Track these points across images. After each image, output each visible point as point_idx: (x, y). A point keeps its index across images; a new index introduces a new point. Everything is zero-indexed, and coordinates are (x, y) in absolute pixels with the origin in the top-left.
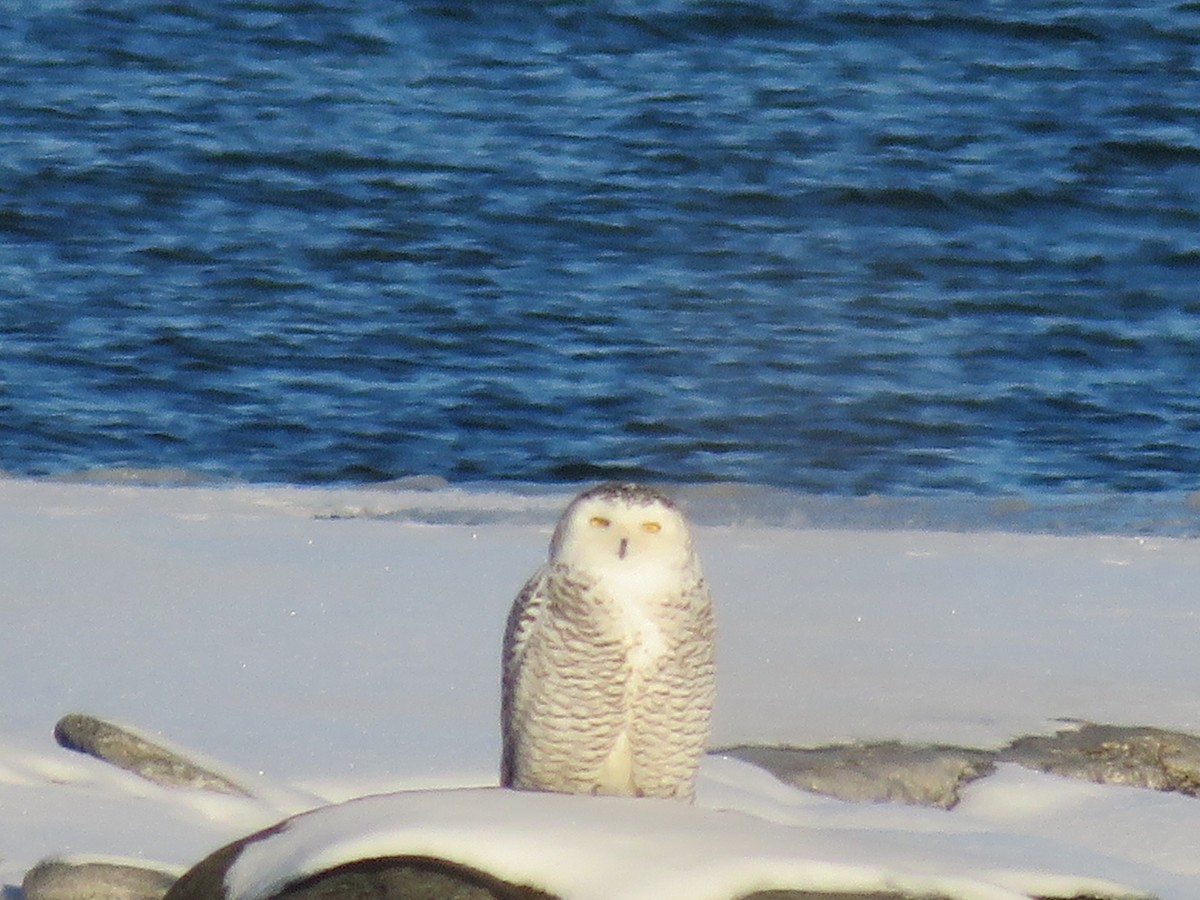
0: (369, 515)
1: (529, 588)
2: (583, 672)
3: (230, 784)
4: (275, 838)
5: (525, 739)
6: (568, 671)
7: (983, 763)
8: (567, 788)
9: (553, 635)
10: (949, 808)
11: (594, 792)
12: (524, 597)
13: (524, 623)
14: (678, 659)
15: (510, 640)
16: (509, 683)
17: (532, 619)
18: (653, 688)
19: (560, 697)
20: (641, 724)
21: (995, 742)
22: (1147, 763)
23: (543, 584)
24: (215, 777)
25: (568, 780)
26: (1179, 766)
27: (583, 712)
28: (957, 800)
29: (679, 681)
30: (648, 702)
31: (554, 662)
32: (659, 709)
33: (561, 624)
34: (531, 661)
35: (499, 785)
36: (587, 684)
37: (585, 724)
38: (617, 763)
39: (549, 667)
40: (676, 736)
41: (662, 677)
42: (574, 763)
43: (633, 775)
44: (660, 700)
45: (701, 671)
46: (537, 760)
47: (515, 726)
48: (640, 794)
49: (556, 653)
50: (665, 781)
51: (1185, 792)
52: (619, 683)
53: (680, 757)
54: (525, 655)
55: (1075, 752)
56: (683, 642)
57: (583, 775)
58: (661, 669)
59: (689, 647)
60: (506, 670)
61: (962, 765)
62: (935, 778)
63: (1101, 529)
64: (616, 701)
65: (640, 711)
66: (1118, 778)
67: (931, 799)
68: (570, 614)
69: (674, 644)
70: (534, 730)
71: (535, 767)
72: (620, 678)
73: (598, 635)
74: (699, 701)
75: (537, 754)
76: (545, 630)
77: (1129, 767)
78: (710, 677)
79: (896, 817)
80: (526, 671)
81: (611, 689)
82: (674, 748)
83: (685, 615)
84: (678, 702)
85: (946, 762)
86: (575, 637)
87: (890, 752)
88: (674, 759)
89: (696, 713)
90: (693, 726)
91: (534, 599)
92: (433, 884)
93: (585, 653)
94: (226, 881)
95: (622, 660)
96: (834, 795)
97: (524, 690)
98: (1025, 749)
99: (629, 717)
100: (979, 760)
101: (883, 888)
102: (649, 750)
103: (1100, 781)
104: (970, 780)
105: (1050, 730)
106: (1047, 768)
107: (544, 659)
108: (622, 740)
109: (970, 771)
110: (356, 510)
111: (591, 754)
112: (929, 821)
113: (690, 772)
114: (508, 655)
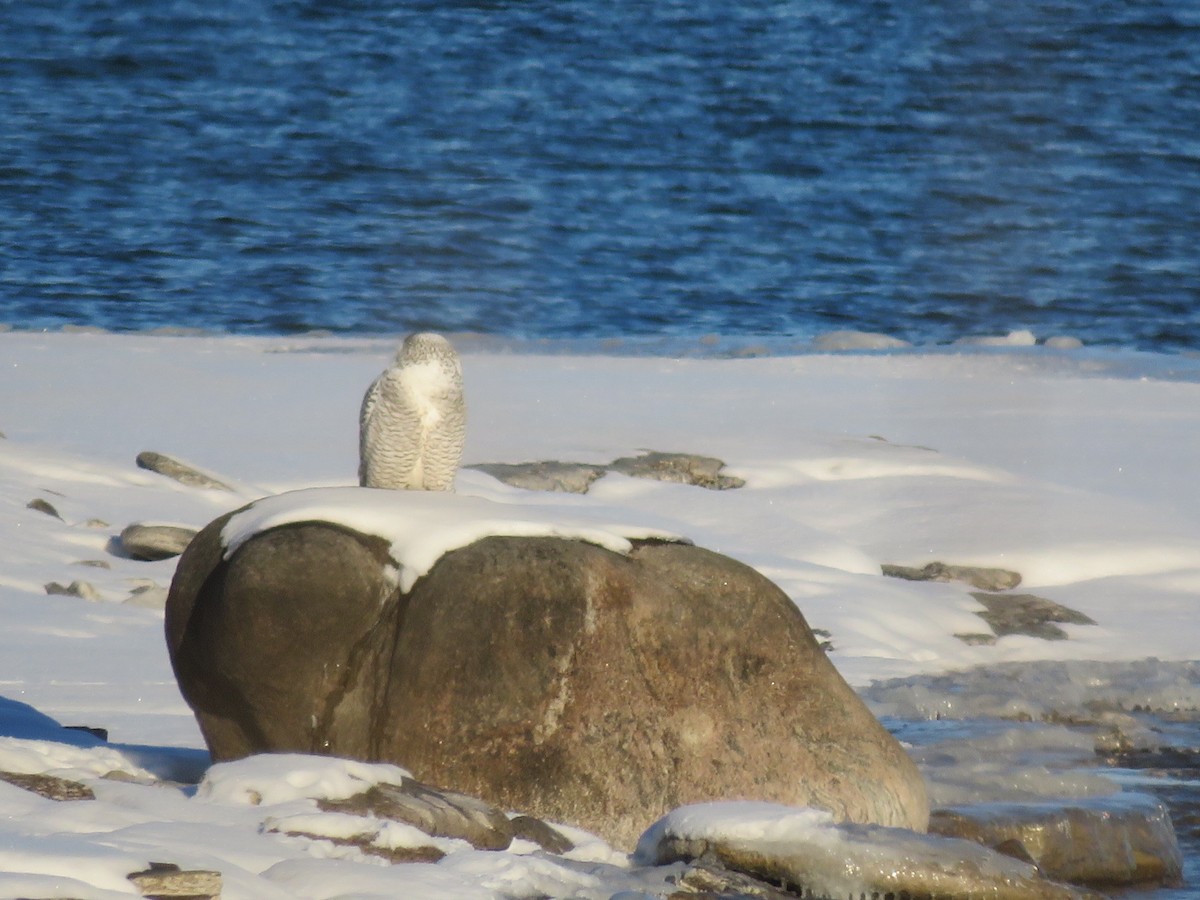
0: (293, 351)
1: (373, 385)
2: (400, 428)
3: (223, 485)
4: (246, 512)
5: (372, 462)
6: (392, 428)
7: (600, 472)
8: (393, 487)
9: (384, 410)
10: (584, 493)
11: (407, 487)
12: (370, 390)
13: (370, 404)
14: (446, 423)
15: (363, 412)
16: (363, 434)
17: (374, 401)
18: (433, 436)
19: (388, 441)
20: (428, 454)
21: (605, 461)
22: (682, 471)
23: (378, 384)
24: (217, 482)
25: (393, 483)
26: (697, 472)
27: (400, 449)
28: (587, 490)
29: (446, 434)
30: (431, 443)
31: (386, 424)
32: (437, 447)
33: (388, 404)
34: (374, 424)
35: (358, 485)
36: (402, 434)
37: (401, 454)
38: (416, 473)
39: (383, 426)
40: (444, 460)
41: (439, 431)
42: (396, 474)
43: (424, 479)
44: (437, 442)
45: (458, 429)
46: (377, 472)
47: (366, 454)
48: (428, 489)
49: (386, 419)
50: (440, 483)
51: (702, 485)
52: (418, 434)
53: (447, 471)
54: (370, 420)
55: (646, 466)
56: (448, 414)
57: (401, 480)
58: (438, 428)
59: (452, 416)
60: (361, 427)
61: (591, 472)
62: (575, 479)
63: (659, 354)
64: (416, 443)
65: (428, 448)
66: (668, 478)
67: (575, 490)
68: (391, 397)
69: (444, 415)
70: (376, 457)
71: (378, 476)
72: (418, 431)
73: (405, 408)
74: (456, 443)
75: (378, 469)
76: (380, 407)
77: (673, 473)
78: (461, 432)
79: (556, 499)
80: (371, 428)
81: (414, 437)
82: (443, 466)
84: (446, 444)
85: (583, 471)
86: (395, 411)
87: (553, 466)
88: (443, 472)
89: (454, 449)
90: (452, 456)
91: (375, 391)
92: (326, 534)
93: (401, 419)
94: (222, 534)
95: (419, 421)
96: (527, 488)
97: (371, 438)
98: (621, 465)
99: (422, 450)
100: (599, 470)
101: (551, 534)
102: (432, 467)
103: (659, 479)
104: (593, 480)
105: (634, 455)
106: (632, 475)
108: (419, 462)
109: (594, 475)
110: (285, 348)
111: (405, 469)
112: (575, 501)
113: (451, 478)
114: (362, 420)
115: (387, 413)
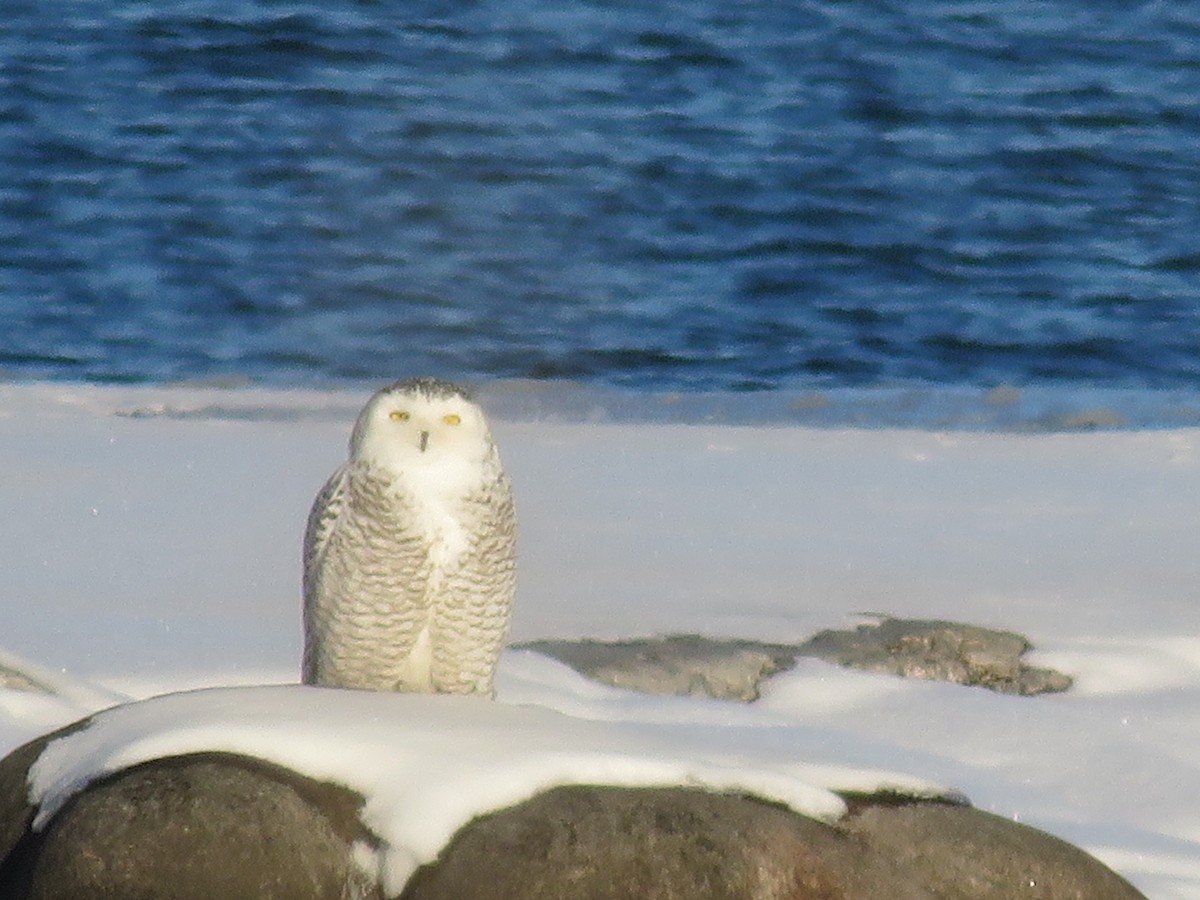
0: (171, 414)
1: (331, 485)
2: (386, 569)
3: (31, 682)
4: (77, 736)
5: (329, 636)
6: (371, 568)
7: (783, 659)
8: (368, 685)
9: (354, 532)
10: (752, 701)
11: (397, 688)
12: (325, 494)
13: (325, 522)
14: (481, 555)
15: (311, 539)
16: (311, 582)
17: (334, 517)
18: (453, 584)
19: (363, 595)
20: (442, 619)
21: (794, 636)
22: (948, 658)
23: (344, 481)
24: (18, 674)
25: (370, 678)
26: (978, 660)
27: (386, 609)
28: (758, 696)
29: (479, 578)
30: (449, 598)
31: (358, 560)
32: (460, 604)
33: (363, 521)
34: (334, 559)
36: (391, 581)
37: (387, 621)
38: (418, 661)
39: (351, 564)
40: (475, 632)
41: (463, 573)
42: (377, 659)
43: (432, 670)
44: (460, 596)
45: (501, 567)
46: (341, 656)
48: (439, 690)
49: (358, 551)
50: (464, 677)
51: (986, 685)
52: (424, 580)
53: (479, 653)
54: (326, 552)
55: (875, 647)
56: (483, 538)
57: (386, 672)
58: (462, 565)
59: (490, 542)
60: (307, 568)
61: (764, 659)
62: (727, 674)
63: (901, 423)
64: (418, 597)
65: (441, 607)
66: (919, 672)
67: (733, 695)
68: (371, 510)
69: (476, 539)
70: (338, 628)
71: (340, 664)
72: (422, 574)
73: (400, 531)
74: (498, 597)
75: (341, 652)
76: (346, 527)
77: (930, 662)
78: (510, 573)
79: (697, 712)
80: (328, 569)
81: (413, 585)
82: (474, 644)
83: (486, 509)
84: (479, 598)
85: (748, 657)
86: (378, 534)
87: (687, 649)
89: (493, 609)
90: (492, 622)
91: (335, 496)
92: (236, 779)
93: (388, 550)
94: (30, 778)
95: (424, 555)
96: (636, 688)
97: (327, 588)
98: (830, 645)
99: (431, 613)
100: (781, 655)
101: (685, 783)
102: (448, 646)
103: (901, 674)
104: (769, 674)
105: (850, 624)
106: (847, 664)
107: (346, 557)
108: (423, 638)
109: (771, 665)
110: (159, 408)
111: (393, 651)
112: (731, 716)
113: (488, 668)
114: (309, 554)
115: (360, 539)
